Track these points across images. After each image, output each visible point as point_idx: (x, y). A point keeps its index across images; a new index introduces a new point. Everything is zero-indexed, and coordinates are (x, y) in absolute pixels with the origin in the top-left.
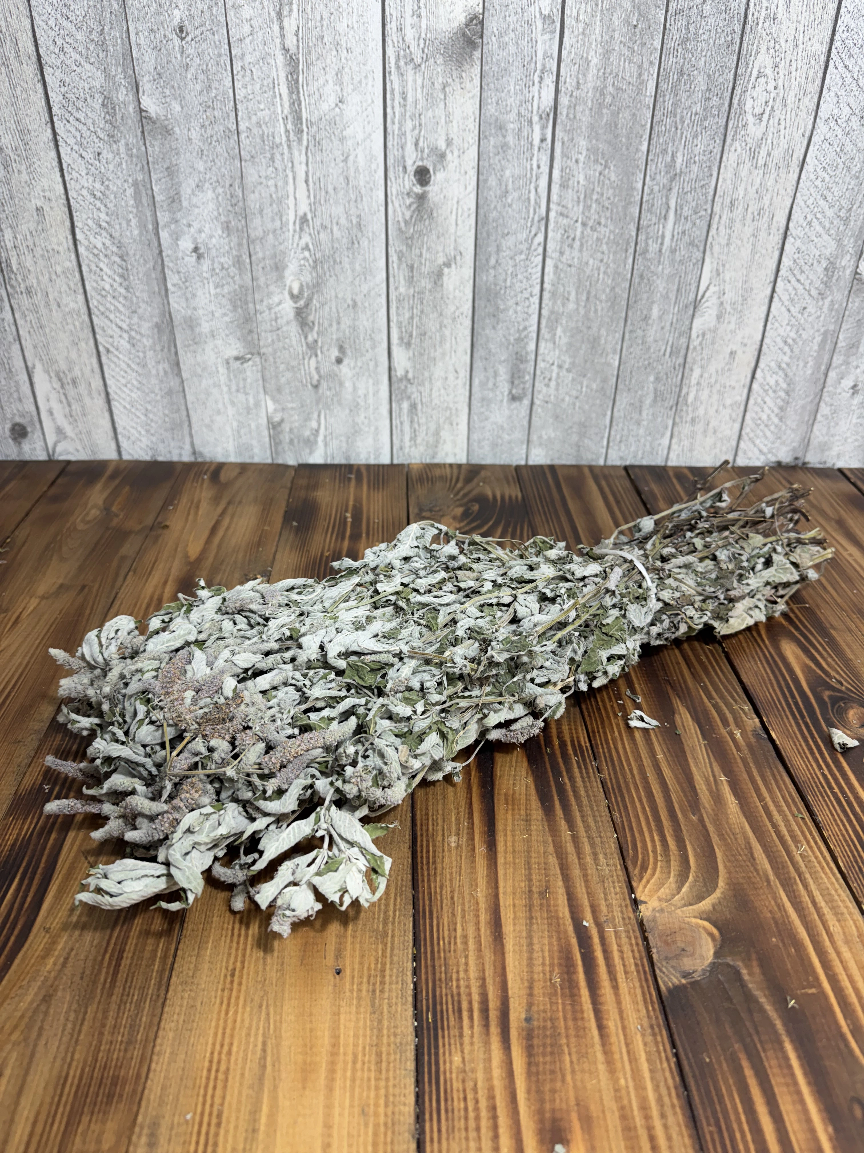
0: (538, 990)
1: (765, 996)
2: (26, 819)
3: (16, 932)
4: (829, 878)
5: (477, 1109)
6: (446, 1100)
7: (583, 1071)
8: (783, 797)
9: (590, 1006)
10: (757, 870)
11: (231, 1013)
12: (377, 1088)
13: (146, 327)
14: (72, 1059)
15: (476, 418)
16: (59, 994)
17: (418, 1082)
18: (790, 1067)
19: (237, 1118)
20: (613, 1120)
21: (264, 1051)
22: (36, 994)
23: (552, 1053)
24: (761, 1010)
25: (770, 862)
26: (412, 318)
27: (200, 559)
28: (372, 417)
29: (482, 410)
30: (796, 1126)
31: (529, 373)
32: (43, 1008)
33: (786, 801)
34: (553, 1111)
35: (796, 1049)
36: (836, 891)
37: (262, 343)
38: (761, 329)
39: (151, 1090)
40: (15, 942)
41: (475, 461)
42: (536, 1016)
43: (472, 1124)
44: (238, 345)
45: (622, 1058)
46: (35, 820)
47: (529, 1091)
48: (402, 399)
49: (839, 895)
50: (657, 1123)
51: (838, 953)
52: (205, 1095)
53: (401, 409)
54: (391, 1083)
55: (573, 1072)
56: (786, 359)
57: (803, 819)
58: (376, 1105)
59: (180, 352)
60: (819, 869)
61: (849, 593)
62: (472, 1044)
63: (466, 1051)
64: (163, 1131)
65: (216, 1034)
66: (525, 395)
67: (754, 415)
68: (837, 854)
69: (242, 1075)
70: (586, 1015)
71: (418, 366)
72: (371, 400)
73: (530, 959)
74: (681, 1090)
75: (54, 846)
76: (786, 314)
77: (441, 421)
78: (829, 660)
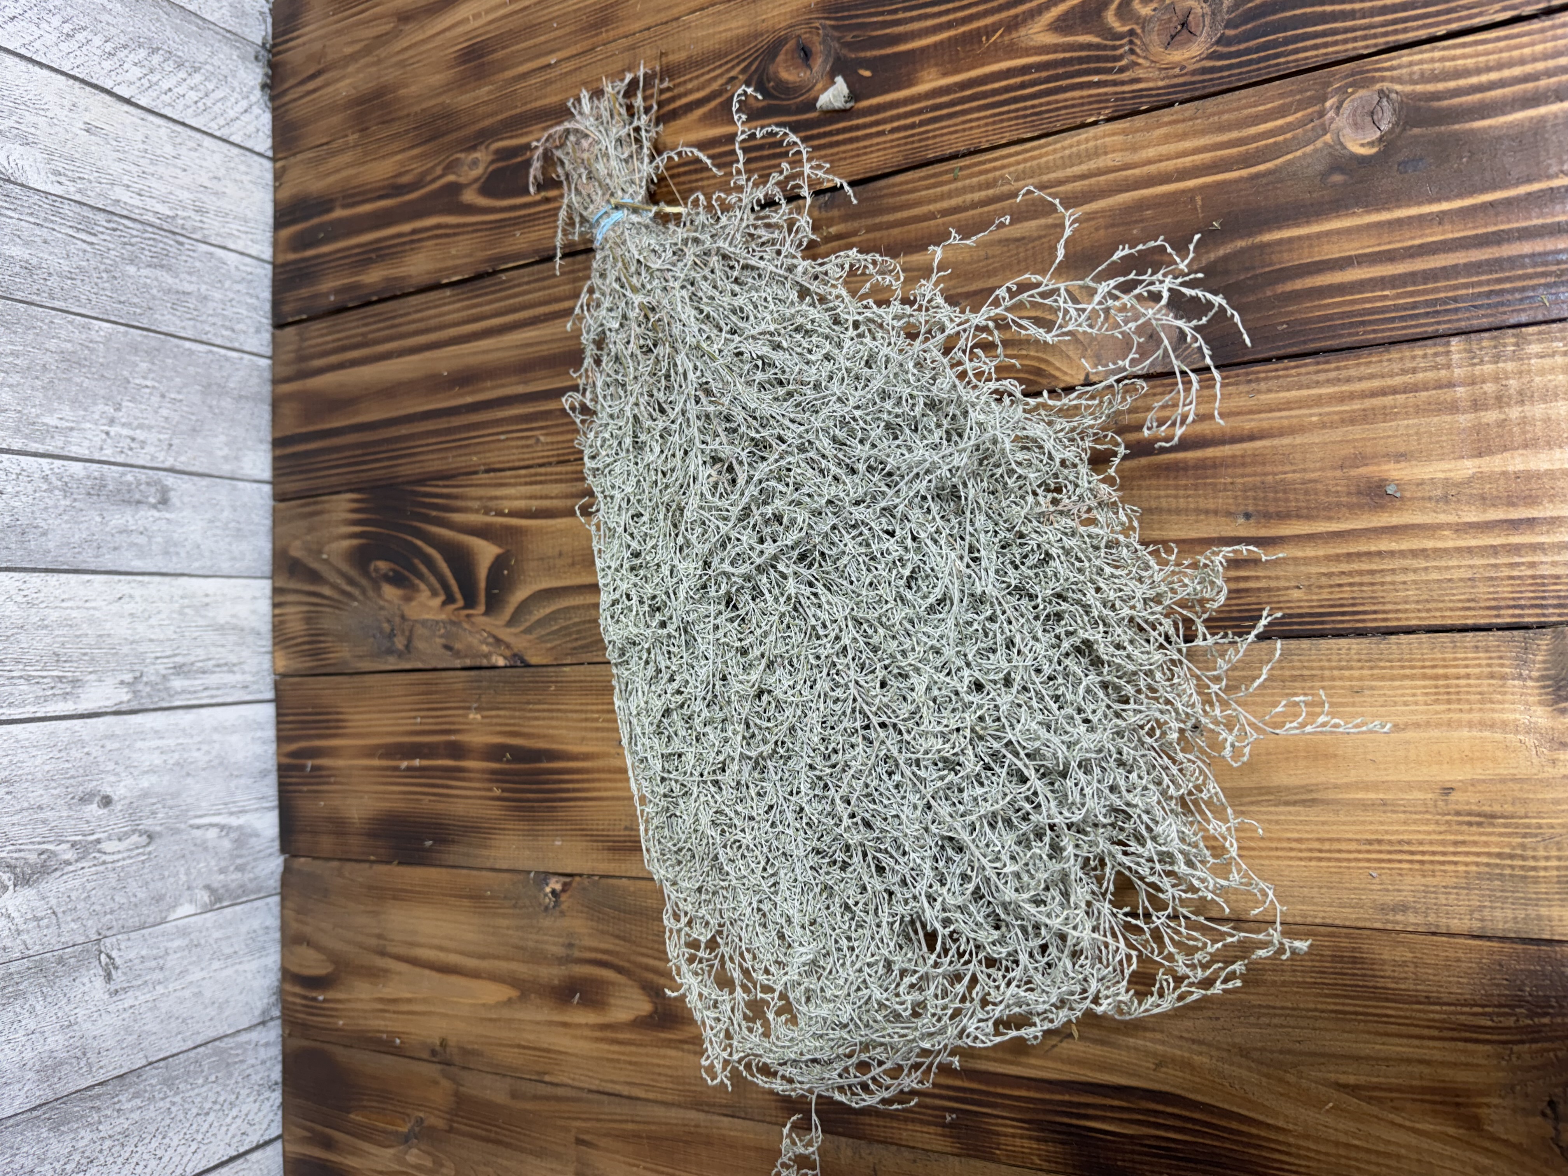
0: (1211, 505)
1: (1207, 252)
2: (998, 1134)
3: (1161, 1108)
4: (1047, 154)
5: (1350, 574)
6: (1342, 606)
7: (1304, 460)
8: (928, 188)
9: (1227, 447)
10: (1040, 237)
11: (1252, 844)
12: (1333, 679)
13: (58, 1147)
14: (1316, 1010)
15: (196, 564)
16: (1237, 1040)
17: (1322, 635)
18: (1290, 240)
19: (1371, 823)
20: (1357, 432)
21: (1295, 803)
22: (1240, 1066)
23: (1285, 492)
24: (1226, 258)
25: (1027, 219)
26: (28, 678)
27: (513, 981)
28: (198, 739)
29: (183, 554)
30: (1356, 244)
31: (123, 474)
32: (1256, 1055)
33: (934, 186)
34: (1349, 494)
35: (1270, 230)
36: (1064, 148)
37: (81, 939)
38: (45, 72)
39: (1346, 919)
40: (1173, 1105)
41: (267, 569)
42: (1242, 508)
43: (1366, 579)
44: (86, 980)
45: (1287, 417)
46: (1000, 1121)
47: (1330, 519)
48: (167, 689)
49: (1071, 146)
50: (1358, 387)
51: (1150, 162)
52: (1349, 860)
53: (183, 691)
54: (1326, 664)
55: (1304, 470)
56: (97, 41)
57: (961, 169)
58: (1351, 679)
59: (101, 1078)
60: (1035, 163)
61: (558, 33)
62: (1277, 578)
63: (1287, 584)
64: (1389, 899)
65: (1278, 858)
66: (158, 482)
67: (190, 111)
68: (1015, 138)
69: (1324, 823)
70: (1238, 453)
71: (113, 665)
72: (172, 742)
73: (1169, 511)
74: (1321, 358)
75: (1038, 1089)
76: (19, 24)
77: (202, 622)
78: (690, 86)
